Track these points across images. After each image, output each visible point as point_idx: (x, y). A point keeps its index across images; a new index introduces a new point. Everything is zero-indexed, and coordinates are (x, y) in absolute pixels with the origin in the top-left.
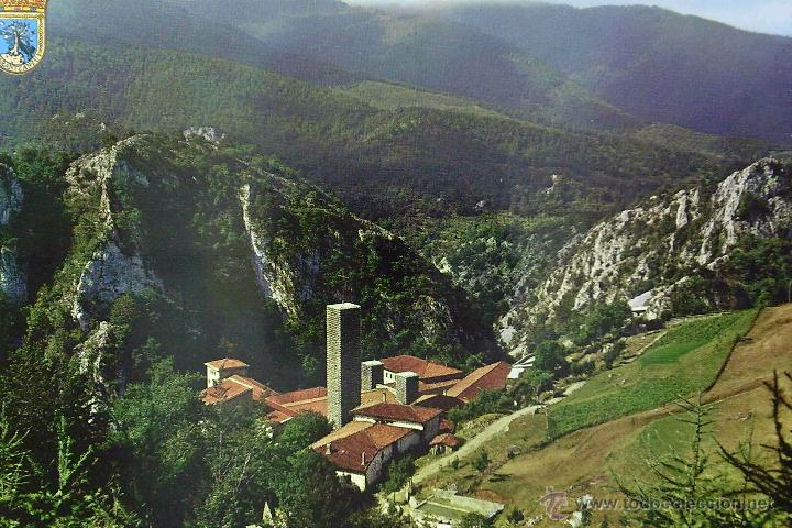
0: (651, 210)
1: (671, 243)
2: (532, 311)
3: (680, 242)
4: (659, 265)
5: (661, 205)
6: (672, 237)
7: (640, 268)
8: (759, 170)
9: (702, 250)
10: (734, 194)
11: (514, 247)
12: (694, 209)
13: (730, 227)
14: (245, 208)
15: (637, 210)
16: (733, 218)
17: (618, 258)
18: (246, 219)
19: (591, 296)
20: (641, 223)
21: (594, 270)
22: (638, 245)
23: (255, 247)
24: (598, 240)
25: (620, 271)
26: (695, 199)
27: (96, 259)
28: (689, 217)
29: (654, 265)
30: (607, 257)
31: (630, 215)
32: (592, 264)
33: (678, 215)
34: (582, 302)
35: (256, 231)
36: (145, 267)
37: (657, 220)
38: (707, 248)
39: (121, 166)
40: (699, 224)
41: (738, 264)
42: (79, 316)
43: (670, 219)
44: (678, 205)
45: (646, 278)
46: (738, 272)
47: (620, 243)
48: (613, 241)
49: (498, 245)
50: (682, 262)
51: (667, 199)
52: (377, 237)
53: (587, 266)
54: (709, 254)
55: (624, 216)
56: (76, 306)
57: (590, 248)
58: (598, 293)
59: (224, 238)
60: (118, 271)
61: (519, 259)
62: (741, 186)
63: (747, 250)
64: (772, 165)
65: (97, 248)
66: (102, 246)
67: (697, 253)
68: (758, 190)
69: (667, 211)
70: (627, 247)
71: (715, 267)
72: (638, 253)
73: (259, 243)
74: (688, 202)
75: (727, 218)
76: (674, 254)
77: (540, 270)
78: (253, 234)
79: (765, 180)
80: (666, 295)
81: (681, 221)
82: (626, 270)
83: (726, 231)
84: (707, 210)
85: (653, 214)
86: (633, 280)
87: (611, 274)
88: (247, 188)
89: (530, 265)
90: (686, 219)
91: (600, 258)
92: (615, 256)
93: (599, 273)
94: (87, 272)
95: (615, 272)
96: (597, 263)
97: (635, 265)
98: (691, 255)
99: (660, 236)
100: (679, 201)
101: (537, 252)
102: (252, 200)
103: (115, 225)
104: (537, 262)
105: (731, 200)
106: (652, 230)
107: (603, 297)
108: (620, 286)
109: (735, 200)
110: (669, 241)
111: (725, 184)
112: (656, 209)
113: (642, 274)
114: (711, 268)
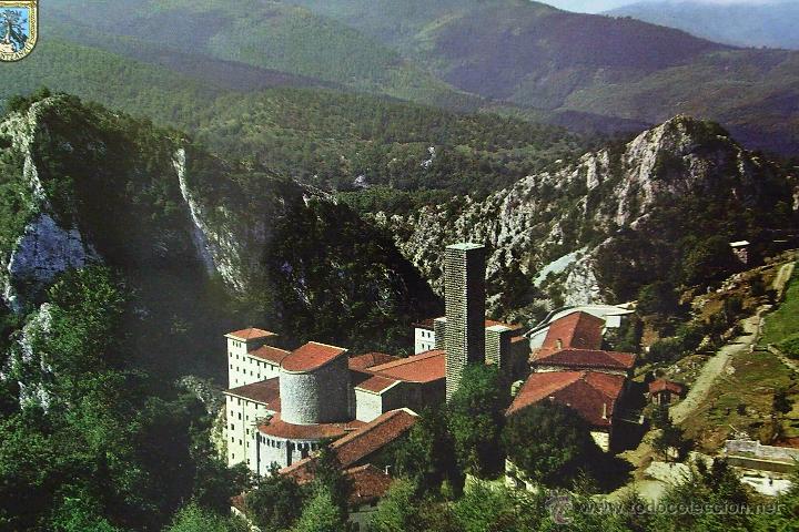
0: (558, 174)
1: (584, 206)
2: (436, 283)
3: (593, 204)
4: (573, 229)
5: (568, 168)
6: (584, 199)
7: (554, 232)
8: (672, 127)
9: (620, 211)
10: (650, 153)
11: (406, 219)
12: (605, 170)
13: (647, 186)
14: (180, 174)
15: (543, 175)
16: (650, 176)
17: (527, 224)
18: (183, 187)
19: (503, 264)
20: (549, 188)
21: (501, 238)
22: (548, 210)
23: (195, 217)
24: (504, 207)
25: (531, 237)
26: (605, 160)
27: (29, 233)
28: (601, 179)
29: (568, 228)
30: (515, 223)
31: (537, 180)
32: (498, 232)
33: (589, 177)
34: (493, 271)
35: (195, 200)
36: (84, 241)
37: (565, 185)
38: (624, 209)
39: (43, 130)
40: (611, 186)
41: (659, 223)
42: (11, 299)
43: (580, 183)
44: (587, 168)
45: (560, 243)
46: (661, 230)
47: (528, 209)
48: (521, 207)
49: (389, 219)
50: (598, 224)
51: (572, 160)
52: (322, 202)
53: (493, 234)
54: (627, 214)
55: (529, 181)
56: (8, 289)
57: (493, 216)
58: (509, 261)
59: (161, 208)
60: (55, 246)
61: (412, 232)
62: (656, 144)
63: (667, 207)
64: (684, 122)
65: (29, 220)
66: (34, 218)
67: (614, 213)
68: (674, 148)
69: (575, 173)
70: (535, 212)
71: (637, 227)
72: (548, 217)
73: (199, 212)
74: (598, 164)
75: (644, 176)
76: (589, 216)
77: (438, 242)
78: (191, 204)
79: (679, 137)
80: (593, 257)
81: (592, 183)
82: (538, 235)
83: (644, 191)
84: (617, 170)
85: (561, 178)
86: (547, 245)
87: (523, 240)
88: (182, 152)
89: (426, 238)
90: (596, 181)
91: (507, 225)
92: (524, 222)
93: (509, 240)
94: (19, 249)
95: (527, 238)
96: (504, 230)
97: (549, 229)
98: (607, 217)
99: (571, 198)
100: (588, 163)
101: (431, 224)
102: (188, 165)
103: (48, 194)
104: (434, 234)
105: (646, 160)
106: (561, 194)
107: (516, 265)
108: (534, 252)
109: (650, 157)
110: (581, 204)
111: (634, 145)
112: (563, 172)
113: (556, 239)
114: (634, 229)
